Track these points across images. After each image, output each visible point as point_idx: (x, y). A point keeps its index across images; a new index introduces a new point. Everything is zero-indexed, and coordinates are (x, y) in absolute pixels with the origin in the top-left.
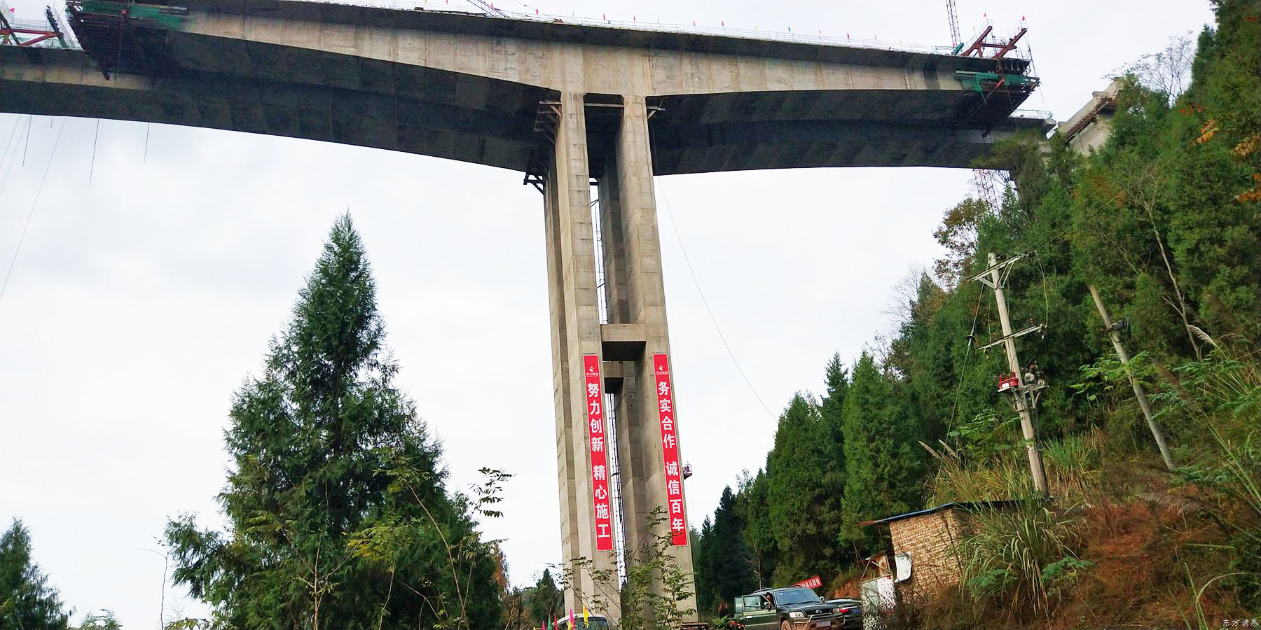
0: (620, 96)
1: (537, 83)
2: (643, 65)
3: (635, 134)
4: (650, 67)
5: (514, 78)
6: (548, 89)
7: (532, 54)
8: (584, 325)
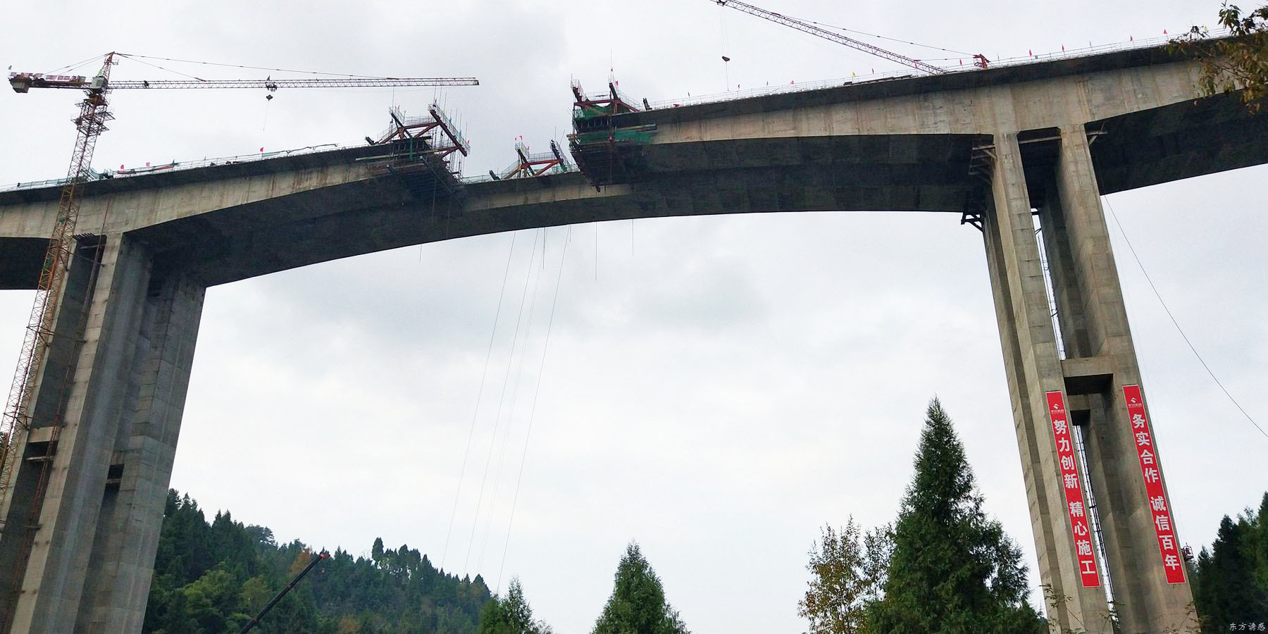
0: (1056, 127)
1: (969, 131)
2: (1078, 92)
3: (1076, 163)
4: (1085, 93)
5: (944, 130)
6: (980, 135)
7: (961, 103)
8: (1044, 363)
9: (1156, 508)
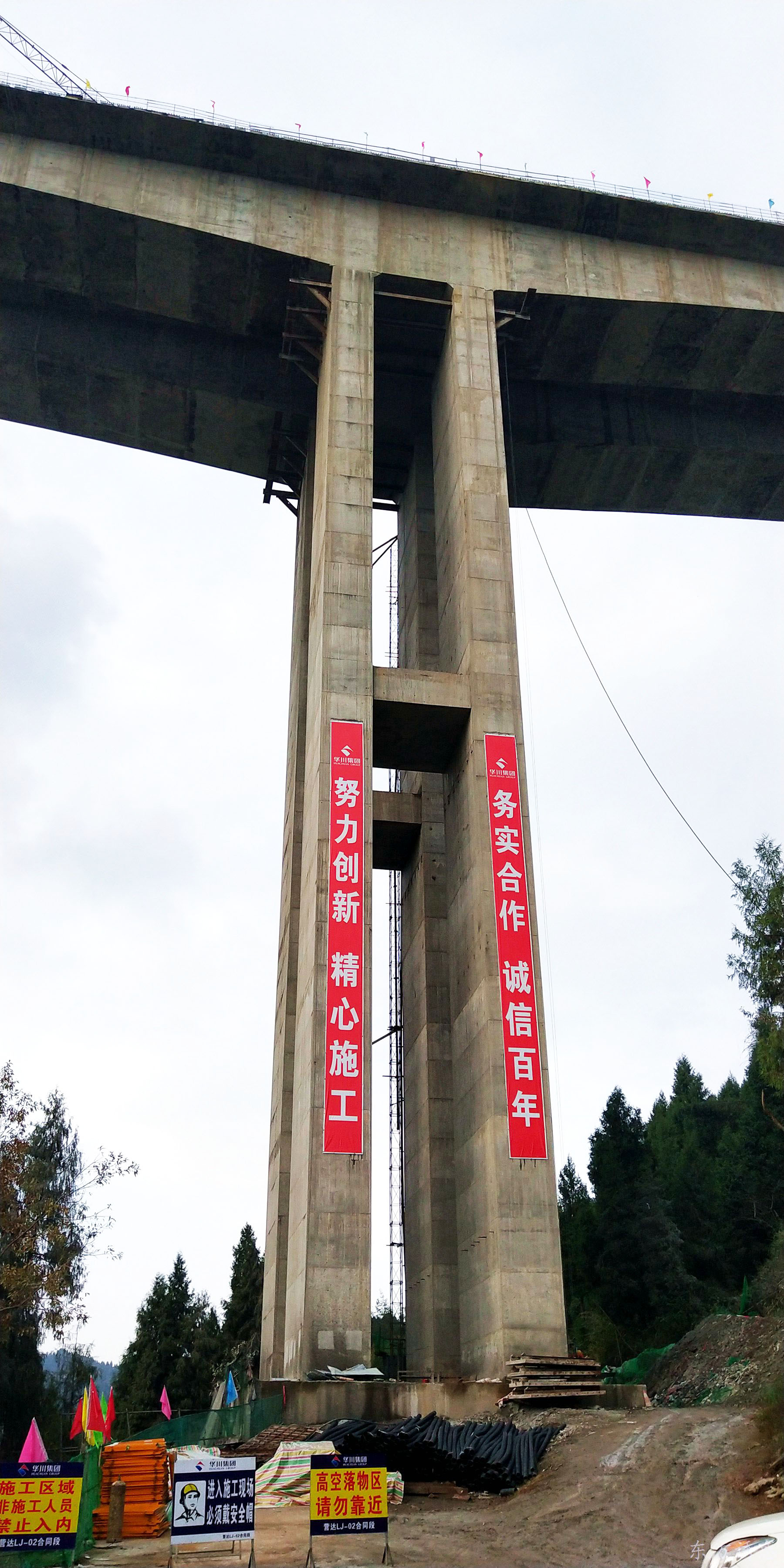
0: (446, 283)
1: (289, 248)
2: (492, 244)
3: (470, 344)
4: (504, 247)
5: (243, 235)
6: (307, 260)
7: (285, 205)
8: (338, 664)
9: (511, 986)
